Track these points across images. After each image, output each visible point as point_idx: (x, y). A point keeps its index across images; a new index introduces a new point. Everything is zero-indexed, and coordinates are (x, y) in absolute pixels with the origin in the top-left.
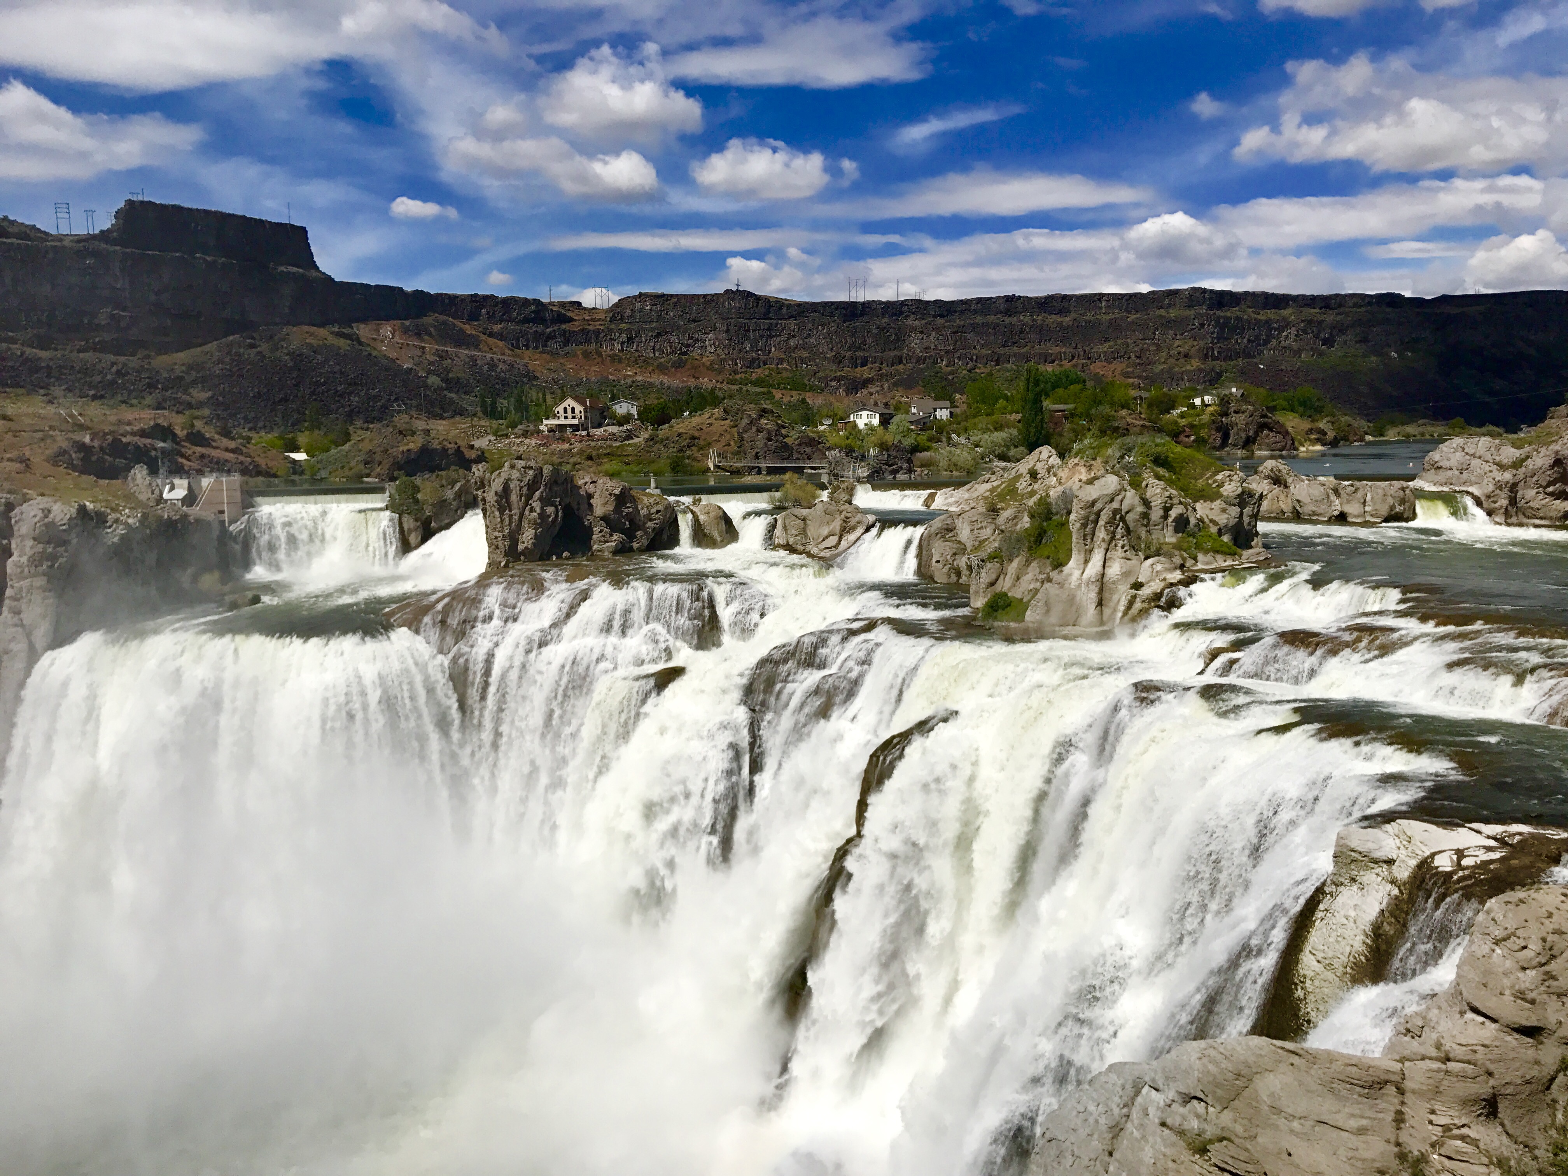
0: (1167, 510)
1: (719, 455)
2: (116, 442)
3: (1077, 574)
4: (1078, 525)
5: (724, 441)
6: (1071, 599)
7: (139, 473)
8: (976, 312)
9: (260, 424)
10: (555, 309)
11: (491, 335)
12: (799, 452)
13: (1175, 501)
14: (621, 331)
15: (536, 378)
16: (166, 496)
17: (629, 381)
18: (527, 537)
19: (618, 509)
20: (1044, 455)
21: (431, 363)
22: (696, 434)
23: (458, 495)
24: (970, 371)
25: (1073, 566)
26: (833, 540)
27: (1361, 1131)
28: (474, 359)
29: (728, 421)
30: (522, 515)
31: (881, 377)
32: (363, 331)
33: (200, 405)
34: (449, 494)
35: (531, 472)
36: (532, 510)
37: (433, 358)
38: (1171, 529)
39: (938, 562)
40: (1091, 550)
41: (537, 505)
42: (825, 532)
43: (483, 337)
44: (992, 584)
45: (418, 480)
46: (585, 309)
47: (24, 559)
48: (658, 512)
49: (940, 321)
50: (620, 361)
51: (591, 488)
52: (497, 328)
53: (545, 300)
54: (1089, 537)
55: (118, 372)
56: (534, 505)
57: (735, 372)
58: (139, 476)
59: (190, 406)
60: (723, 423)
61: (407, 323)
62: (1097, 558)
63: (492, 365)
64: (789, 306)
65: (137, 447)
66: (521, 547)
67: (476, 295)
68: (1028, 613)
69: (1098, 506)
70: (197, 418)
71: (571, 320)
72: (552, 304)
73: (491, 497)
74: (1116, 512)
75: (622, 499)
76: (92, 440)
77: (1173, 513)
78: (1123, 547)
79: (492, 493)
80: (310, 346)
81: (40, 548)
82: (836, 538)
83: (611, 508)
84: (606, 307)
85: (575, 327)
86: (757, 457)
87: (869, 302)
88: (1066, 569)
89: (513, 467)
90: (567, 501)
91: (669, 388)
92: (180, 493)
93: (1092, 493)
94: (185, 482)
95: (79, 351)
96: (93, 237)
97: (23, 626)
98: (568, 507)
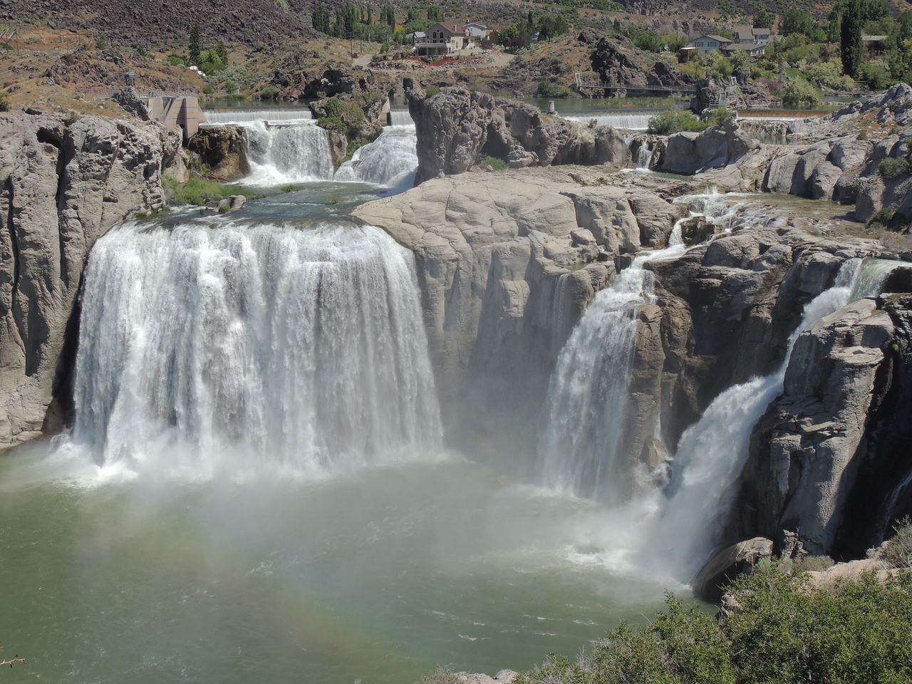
5: (583, 67)
18: (459, 153)
20: (903, 91)
22: (558, 58)
23: (376, 113)
29: (585, 48)
30: (455, 134)
35: (465, 98)
44: (876, 202)
45: (336, 101)
47: (78, 166)
48: (564, 132)
56: (465, 125)
60: (582, 49)
66: (453, 161)
81: (91, 157)
90: (488, 121)
97: (79, 219)
98: (490, 127)
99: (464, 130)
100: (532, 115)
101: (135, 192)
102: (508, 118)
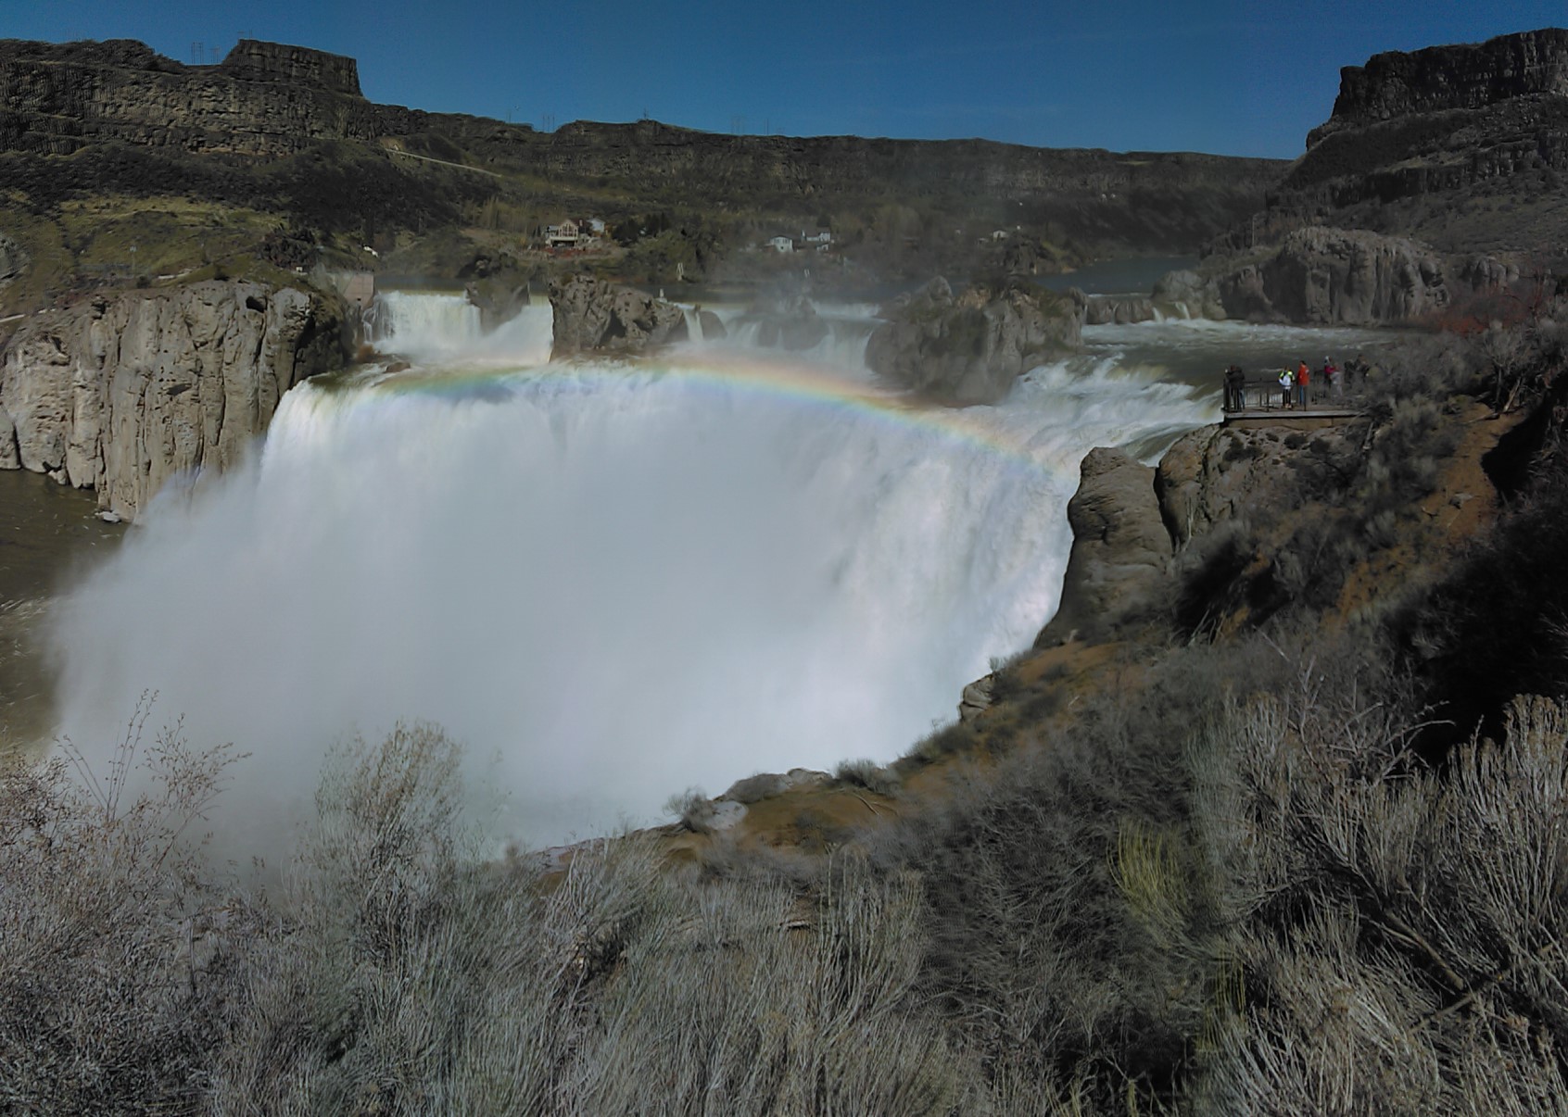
10: (514, 130)
15: (500, 190)
21: (427, 174)
28: (456, 170)
30: (584, 317)
35: (592, 285)
37: (428, 170)
43: (463, 151)
46: (535, 132)
47: (277, 330)
50: (561, 178)
51: (628, 298)
53: (507, 122)
61: (409, 137)
71: (525, 141)
72: (512, 125)
81: (287, 323)
84: (551, 132)
85: (528, 147)
90: (612, 307)
98: (613, 312)
99: (593, 312)
100: (647, 301)
102: (627, 304)
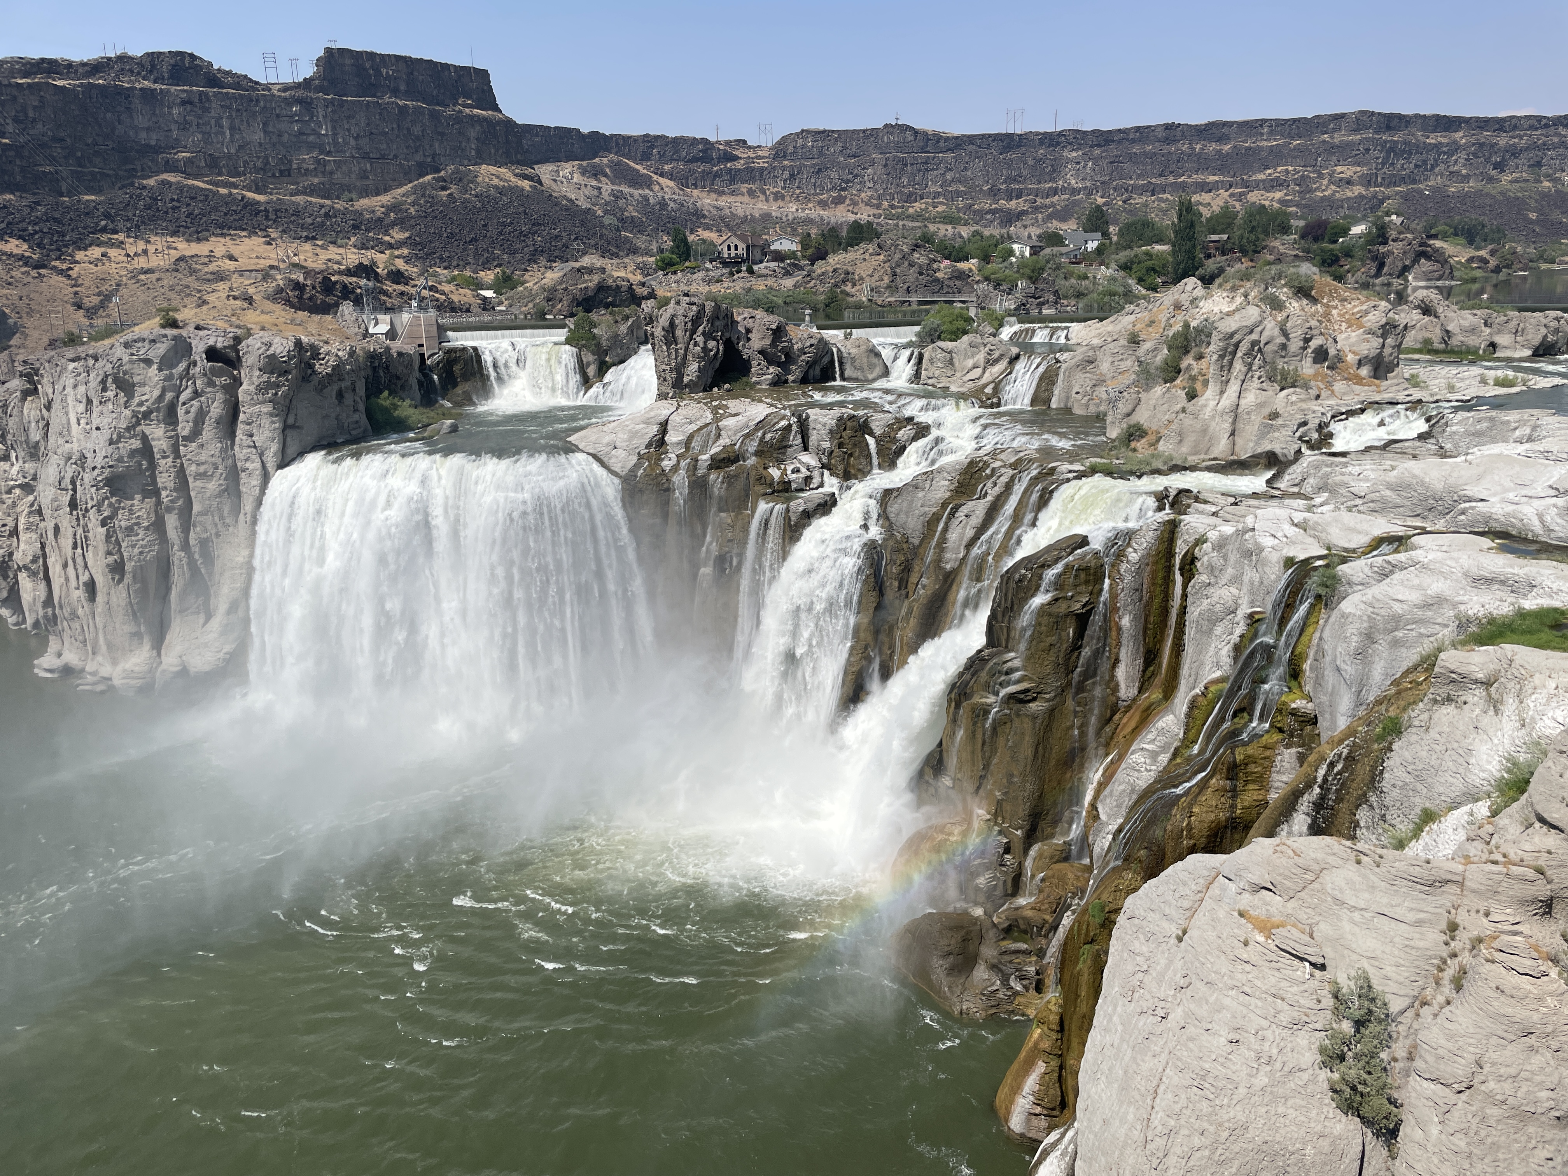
0: (1307, 340)
1: (872, 290)
2: (326, 280)
3: (1212, 403)
4: (1215, 357)
5: (876, 277)
6: (1205, 431)
7: (347, 308)
8: (1133, 141)
9: (455, 263)
10: (721, 147)
11: (661, 175)
12: (948, 286)
13: (1315, 332)
14: (783, 168)
15: (704, 216)
16: (371, 331)
17: (790, 217)
18: (692, 369)
19: (774, 343)
20: (1189, 288)
21: (607, 203)
22: (850, 269)
23: (631, 329)
24: (1124, 202)
25: (1209, 396)
26: (977, 372)
27: (1419, 923)
28: (646, 198)
29: (882, 257)
30: (687, 349)
31: (1036, 209)
32: (545, 171)
33: (400, 244)
34: (623, 328)
35: (694, 308)
36: (696, 344)
37: (607, 198)
38: (1309, 360)
39: (1078, 393)
40: (1228, 382)
41: (700, 339)
42: (970, 363)
43: (655, 177)
44: (1128, 415)
45: (594, 316)
46: (750, 147)
47: (252, 388)
48: (812, 345)
49: (1097, 151)
50: (783, 198)
51: (750, 323)
52: (666, 167)
53: (712, 139)
54: (1226, 369)
55: (327, 215)
56: (698, 339)
57: (892, 207)
58: (346, 312)
59: (391, 246)
60: (877, 257)
61: (585, 163)
62: (1233, 388)
63: (663, 204)
64: (947, 139)
65: (345, 286)
66: (686, 380)
67: (647, 136)
68: (1162, 442)
69: (1237, 337)
70: (398, 257)
71: (736, 158)
72: (719, 143)
73: (659, 332)
74: (1254, 343)
75: (778, 333)
76: (305, 279)
77: (1314, 344)
78: (1259, 378)
79: (660, 329)
80: (496, 187)
81: (265, 377)
82: (979, 371)
83: (768, 342)
84: (769, 145)
85: (739, 165)
86: (908, 291)
87: (1026, 134)
88: (1200, 401)
89: (678, 303)
90: (727, 335)
91: (828, 224)
92: (383, 328)
93: (1230, 325)
94: (387, 318)
95: (292, 195)
96: (298, 86)
97: (255, 447)
98: (728, 342)
101: (327, 416)
